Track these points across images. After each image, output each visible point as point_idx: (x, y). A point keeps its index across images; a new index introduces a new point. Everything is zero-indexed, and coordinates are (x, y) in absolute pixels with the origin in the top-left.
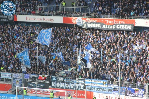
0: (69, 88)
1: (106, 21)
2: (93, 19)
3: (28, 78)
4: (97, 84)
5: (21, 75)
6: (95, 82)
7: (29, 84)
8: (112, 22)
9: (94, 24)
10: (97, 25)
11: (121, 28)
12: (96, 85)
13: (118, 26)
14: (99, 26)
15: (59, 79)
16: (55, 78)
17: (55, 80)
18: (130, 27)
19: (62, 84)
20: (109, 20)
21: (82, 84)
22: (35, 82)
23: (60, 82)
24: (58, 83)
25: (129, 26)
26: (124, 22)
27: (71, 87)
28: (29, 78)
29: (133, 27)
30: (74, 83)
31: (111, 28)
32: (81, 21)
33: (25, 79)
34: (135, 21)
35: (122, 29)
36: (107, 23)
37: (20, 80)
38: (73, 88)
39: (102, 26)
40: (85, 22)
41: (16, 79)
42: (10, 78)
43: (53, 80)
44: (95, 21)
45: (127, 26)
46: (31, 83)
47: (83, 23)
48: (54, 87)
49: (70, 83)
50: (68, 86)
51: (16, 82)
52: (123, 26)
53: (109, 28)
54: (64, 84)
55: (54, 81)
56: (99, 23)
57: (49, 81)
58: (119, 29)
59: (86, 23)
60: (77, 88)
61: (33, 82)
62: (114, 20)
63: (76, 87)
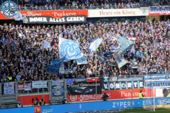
0: (127, 88)
1: (53, 13)
2: (37, 12)
3: (71, 83)
4: (159, 78)
5: (63, 81)
6: (157, 77)
7: (74, 91)
8: (61, 15)
9: (38, 18)
10: (43, 19)
11: (72, 21)
12: (157, 80)
13: (69, 19)
14: (45, 20)
15: (113, 80)
16: (107, 79)
17: (107, 81)
18: (82, 19)
19: (116, 84)
20: (57, 12)
21: (140, 81)
22: (81, 87)
23: (114, 83)
24: (111, 84)
25: (81, 17)
26: (75, 14)
27: (129, 87)
28: (73, 84)
29: (86, 19)
30: (130, 82)
31: (60, 21)
32: (21, 16)
33: (68, 86)
34: (87, 11)
35: (74, 21)
36: (55, 15)
37: (61, 87)
38: (131, 87)
39: (48, 20)
40: (26, 16)
41: (55, 87)
42: (46, 86)
43: (105, 81)
44: (38, 15)
45: (79, 18)
46: (76, 89)
47: (24, 17)
48: (108, 89)
49: (126, 82)
50: (124, 86)
51: (55, 91)
52: (74, 18)
53: (57, 21)
54: (118, 84)
55: (106, 83)
56: (44, 16)
57: (99, 83)
58: (70, 21)
59: (28, 17)
60: (136, 86)
61: (78, 87)
62: (63, 12)
63: (134, 85)
